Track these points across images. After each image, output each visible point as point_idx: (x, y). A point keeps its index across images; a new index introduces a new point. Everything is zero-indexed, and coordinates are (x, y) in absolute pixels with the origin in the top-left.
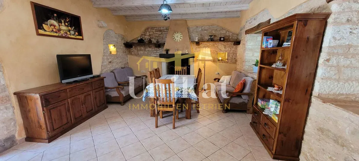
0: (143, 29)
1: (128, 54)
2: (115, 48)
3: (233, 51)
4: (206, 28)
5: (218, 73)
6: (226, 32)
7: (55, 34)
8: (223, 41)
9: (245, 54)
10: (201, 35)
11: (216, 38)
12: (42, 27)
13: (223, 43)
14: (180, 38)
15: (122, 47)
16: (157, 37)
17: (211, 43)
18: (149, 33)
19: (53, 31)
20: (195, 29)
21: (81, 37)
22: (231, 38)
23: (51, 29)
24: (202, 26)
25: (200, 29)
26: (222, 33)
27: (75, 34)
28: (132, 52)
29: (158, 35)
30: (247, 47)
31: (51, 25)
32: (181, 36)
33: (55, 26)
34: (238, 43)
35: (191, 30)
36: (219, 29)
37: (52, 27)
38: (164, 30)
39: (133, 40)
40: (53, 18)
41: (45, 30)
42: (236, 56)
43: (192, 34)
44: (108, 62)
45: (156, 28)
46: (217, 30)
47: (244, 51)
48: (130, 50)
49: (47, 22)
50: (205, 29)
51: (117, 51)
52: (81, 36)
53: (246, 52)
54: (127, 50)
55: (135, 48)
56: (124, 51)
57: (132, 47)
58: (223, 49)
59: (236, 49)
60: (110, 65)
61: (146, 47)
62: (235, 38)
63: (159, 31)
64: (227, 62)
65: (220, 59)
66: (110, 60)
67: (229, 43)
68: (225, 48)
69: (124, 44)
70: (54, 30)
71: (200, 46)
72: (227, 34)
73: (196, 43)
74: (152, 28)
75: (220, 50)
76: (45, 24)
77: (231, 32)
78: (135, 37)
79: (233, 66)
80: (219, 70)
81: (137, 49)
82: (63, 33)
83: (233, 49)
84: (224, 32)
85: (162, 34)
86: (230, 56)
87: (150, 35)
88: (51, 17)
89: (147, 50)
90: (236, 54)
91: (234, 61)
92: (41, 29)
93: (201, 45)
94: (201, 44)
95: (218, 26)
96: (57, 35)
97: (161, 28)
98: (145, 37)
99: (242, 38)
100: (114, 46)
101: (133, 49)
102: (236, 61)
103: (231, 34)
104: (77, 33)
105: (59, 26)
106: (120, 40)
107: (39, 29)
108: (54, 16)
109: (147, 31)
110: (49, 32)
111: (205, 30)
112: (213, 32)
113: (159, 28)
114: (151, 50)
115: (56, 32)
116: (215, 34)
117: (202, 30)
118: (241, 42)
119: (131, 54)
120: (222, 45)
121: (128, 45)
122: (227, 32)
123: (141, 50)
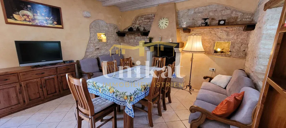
0: (134, 18)
1: (122, 42)
2: (105, 36)
3: (242, 39)
4: (201, 9)
5: (213, 70)
6: (232, 13)
7: (28, 23)
8: (224, 25)
9: (261, 45)
10: (193, 19)
11: (214, 23)
12: (12, 17)
13: (224, 28)
14: (165, 24)
15: (115, 36)
16: (145, 25)
17: (205, 29)
18: (139, 21)
19: (25, 20)
20: (186, 13)
21: (60, 26)
22: (239, 20)
23: (23, 19)
24: (196, 8)
25: (193, 12)
26: (226, 14)
27: (53, 23)
28: (125, 40)
29: (146, 23)
30: (265, 32)
31: (23, 15)
32: (166, 22)
33: (28, 16)
34: (250, 27)
35: (181, 14)
36: (220, 9)
37: (25, 17)
38: (152, 17)
39: (126, 29)
40: (27, 9)
41: (16, 20)
42: (247, 47)
43: (182, 19)
44: (94, 49)
45: (145, 16)
46: (216, 10)
47: (259, 39)
48: (123, 38)
49: (19, 12)
50: (200, 11)
51: (107, 39)
52: (61, 24)
53: (262, 42)
54: (121, 38)
55: (127, 37)
56: (117, 40)
57: (125, 36)
58: (225, 37)
59: (248, 36)
60: (98, 52)
61: (136, 35)
62: (248, 20)
63: (148, 18)
64: (230, 56)
65: (219, 50)
66: (97, 47)
67: (236, 28)
68: (228, 35)
69: (117, 33)
70: (27, 19)
71: (191, 33)
72: (233, 15)
73: (183, 29)
74: (142, 16)
75: (220, 38)
76: (16, 14)
77: (240, 12)
78: (128, 26)
79: (239, 62)
80: (215, 66)
81: (129, 37)
82: (38, 22)
83: (242, 37)
84: (228, 12)
85: (150, 21)
86: (236, 47)
87: (139, 24)
88: (24, 8)
89: (136, 38)
90: (247, 45)
91: (241, 54)
92: (11, 18)
93: (193, 32)
94: (193, 30)
95: (218, 5)
96: (31, 23)
97: (150, 16)
98: (135, 25)
99: (259, 19)
100: (105, 34)
101: (126, 37)
102: (246, 55)
103: (239, 14)
104: (55, 23)
105: (34, 16)
106: (111, 29)
107: (8, 18)
108: (27, 7)
109: (137, 20)
110: (20, 22)
111: (199, 13)
112: (211, 14)
113: (148, 16)
114: (139, 38)
115: (30, 21)
116: (213, 17)
117: (195, 13)
118: (256, 25)
119: (124, 43)
120: (224, 31)
121: (121, 34)
122: (234, 12)
123: (131, 38)
